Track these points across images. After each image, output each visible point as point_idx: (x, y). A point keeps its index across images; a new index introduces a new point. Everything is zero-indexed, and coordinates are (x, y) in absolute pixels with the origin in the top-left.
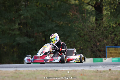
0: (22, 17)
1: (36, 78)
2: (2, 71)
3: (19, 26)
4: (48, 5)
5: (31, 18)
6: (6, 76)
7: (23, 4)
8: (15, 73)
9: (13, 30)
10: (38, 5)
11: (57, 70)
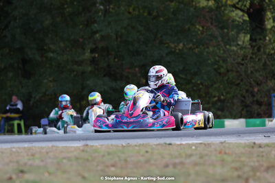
0: (97, 35)
1: (126, 161)
2: (57, 147)
3: (93, 55)
5: (117, 38)
6: (64, 158)
7: (101, 10)
8: (83, 151)
9: (80, 63)
10: (131, 10)
11: (170, 144)
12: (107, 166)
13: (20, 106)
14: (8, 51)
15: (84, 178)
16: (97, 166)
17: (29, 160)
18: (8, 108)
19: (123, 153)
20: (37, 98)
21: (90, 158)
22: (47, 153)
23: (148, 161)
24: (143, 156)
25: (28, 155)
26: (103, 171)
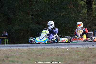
0: (34, 10)
1: (44, 54)
2: (20, 49)
3: (32, 17)
4: (53, 2)
5: (40, 11)
6: (22, 53)
7: (35, 1)
8: (29, 50)
9: (28, 20)
10: (45, 1)
11: (59, 48)
12: (37, 56)
13: (7, 34)
14: (2, 15)
15: (29, 60)
16: (34, 55)
17: (10, 53)
18: (2, 35)
19: (43, 51)
20: (13, 31)
21: (31, 53)
22: (16, 51)
23: (51, 54)
24: (50, 52)
25: (10, 51)
26: (36, 57)
